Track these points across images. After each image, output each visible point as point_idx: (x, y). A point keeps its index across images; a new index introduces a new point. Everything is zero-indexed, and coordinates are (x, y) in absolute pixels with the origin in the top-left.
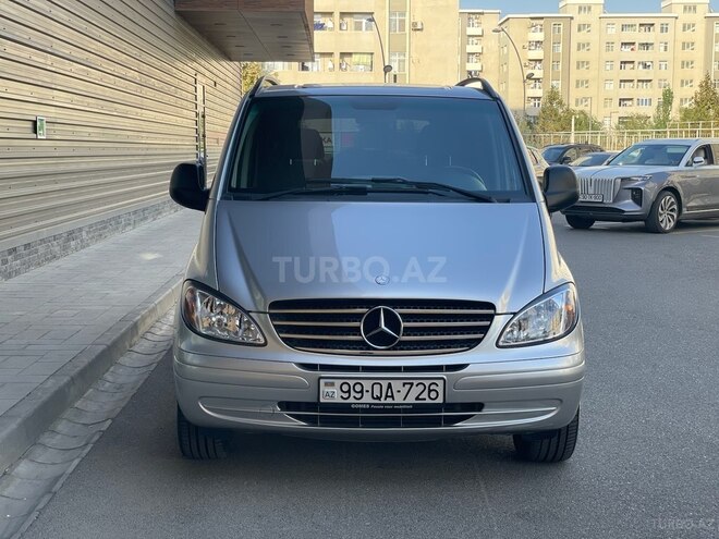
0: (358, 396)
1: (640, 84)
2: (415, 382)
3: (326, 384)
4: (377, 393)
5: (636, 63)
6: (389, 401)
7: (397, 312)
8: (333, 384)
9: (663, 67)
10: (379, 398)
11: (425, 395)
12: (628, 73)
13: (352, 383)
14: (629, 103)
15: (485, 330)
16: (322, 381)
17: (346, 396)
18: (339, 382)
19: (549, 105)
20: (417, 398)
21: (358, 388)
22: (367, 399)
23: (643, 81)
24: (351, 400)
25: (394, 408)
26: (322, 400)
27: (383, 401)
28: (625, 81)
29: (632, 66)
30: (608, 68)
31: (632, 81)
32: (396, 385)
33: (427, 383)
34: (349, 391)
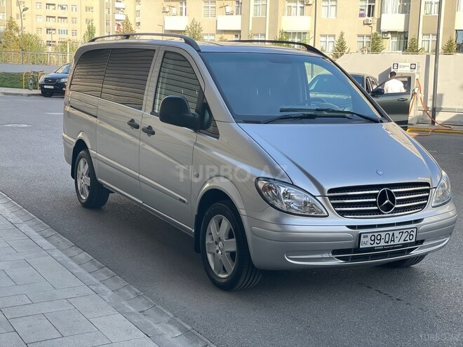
0: (378, 242)
1: (60, 19)
2: (405, 231)
3: (364, 237)
4: (387, 240)
5: (57, 6)
6: (392, 243)
7: (393, 191)
8: (367, 236)
9: (74, 9)
10: (388, 242)
11: (407, 238)
12: (51, 12)
13: (376, 234)
14: (54, 32)
15: (427, 198)
16: (362, 235)
17: (372, 242)
18: (370, 235)
19: (8, 30)
20: (404, 240)
21: (379, 238)
22: (382, 243)
23: (61, 18)
24: (375, 245)
25: (394, 247)
26: (361, 247)
27: (389, 244)
28: (50, 17)
29: (53, 7)
30: (38, 7)
31: (54, 17)
32: (396, 233)
33: (409, 231)
34: (374, 240)
